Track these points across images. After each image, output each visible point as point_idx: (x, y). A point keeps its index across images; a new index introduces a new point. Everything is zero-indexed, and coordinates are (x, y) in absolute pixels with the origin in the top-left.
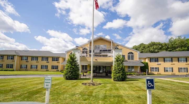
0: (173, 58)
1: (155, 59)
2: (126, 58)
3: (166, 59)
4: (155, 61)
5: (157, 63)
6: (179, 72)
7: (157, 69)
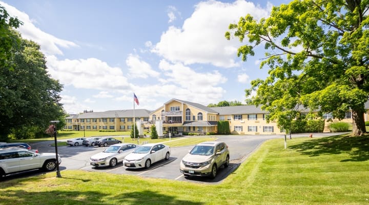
0: (258, 115)
1: (239, 116)
2: (196, 118)
3: (250, 116)
4: (239, 119)
5: (241, 121)
6: (264, 131)
7: (241, 128)
